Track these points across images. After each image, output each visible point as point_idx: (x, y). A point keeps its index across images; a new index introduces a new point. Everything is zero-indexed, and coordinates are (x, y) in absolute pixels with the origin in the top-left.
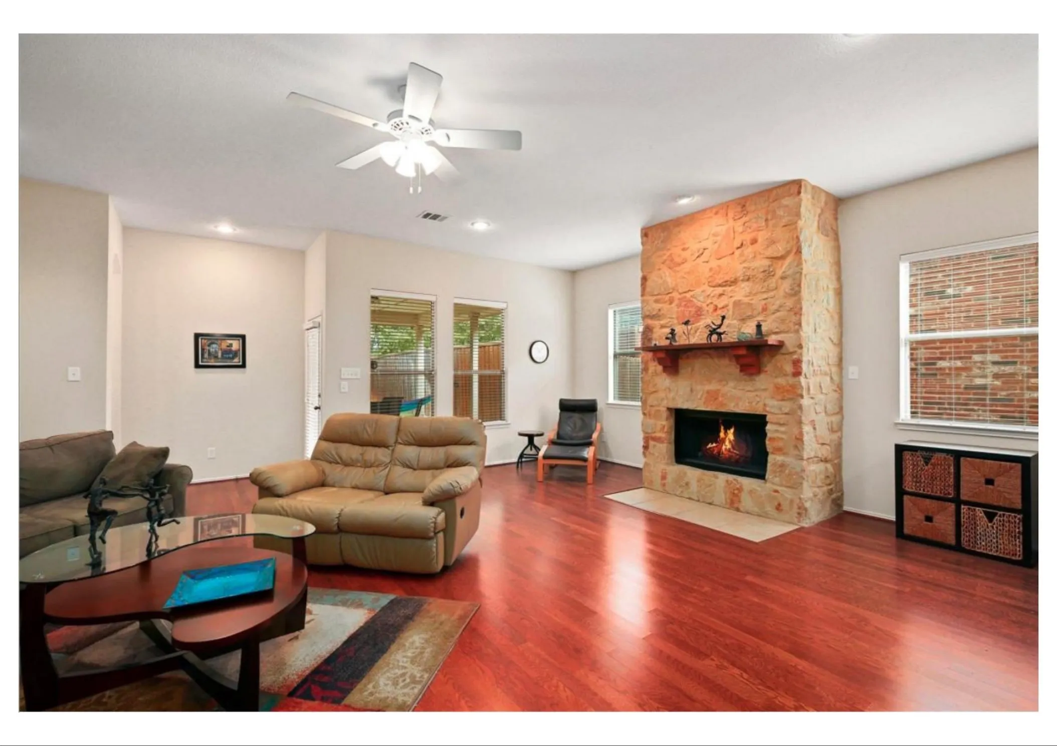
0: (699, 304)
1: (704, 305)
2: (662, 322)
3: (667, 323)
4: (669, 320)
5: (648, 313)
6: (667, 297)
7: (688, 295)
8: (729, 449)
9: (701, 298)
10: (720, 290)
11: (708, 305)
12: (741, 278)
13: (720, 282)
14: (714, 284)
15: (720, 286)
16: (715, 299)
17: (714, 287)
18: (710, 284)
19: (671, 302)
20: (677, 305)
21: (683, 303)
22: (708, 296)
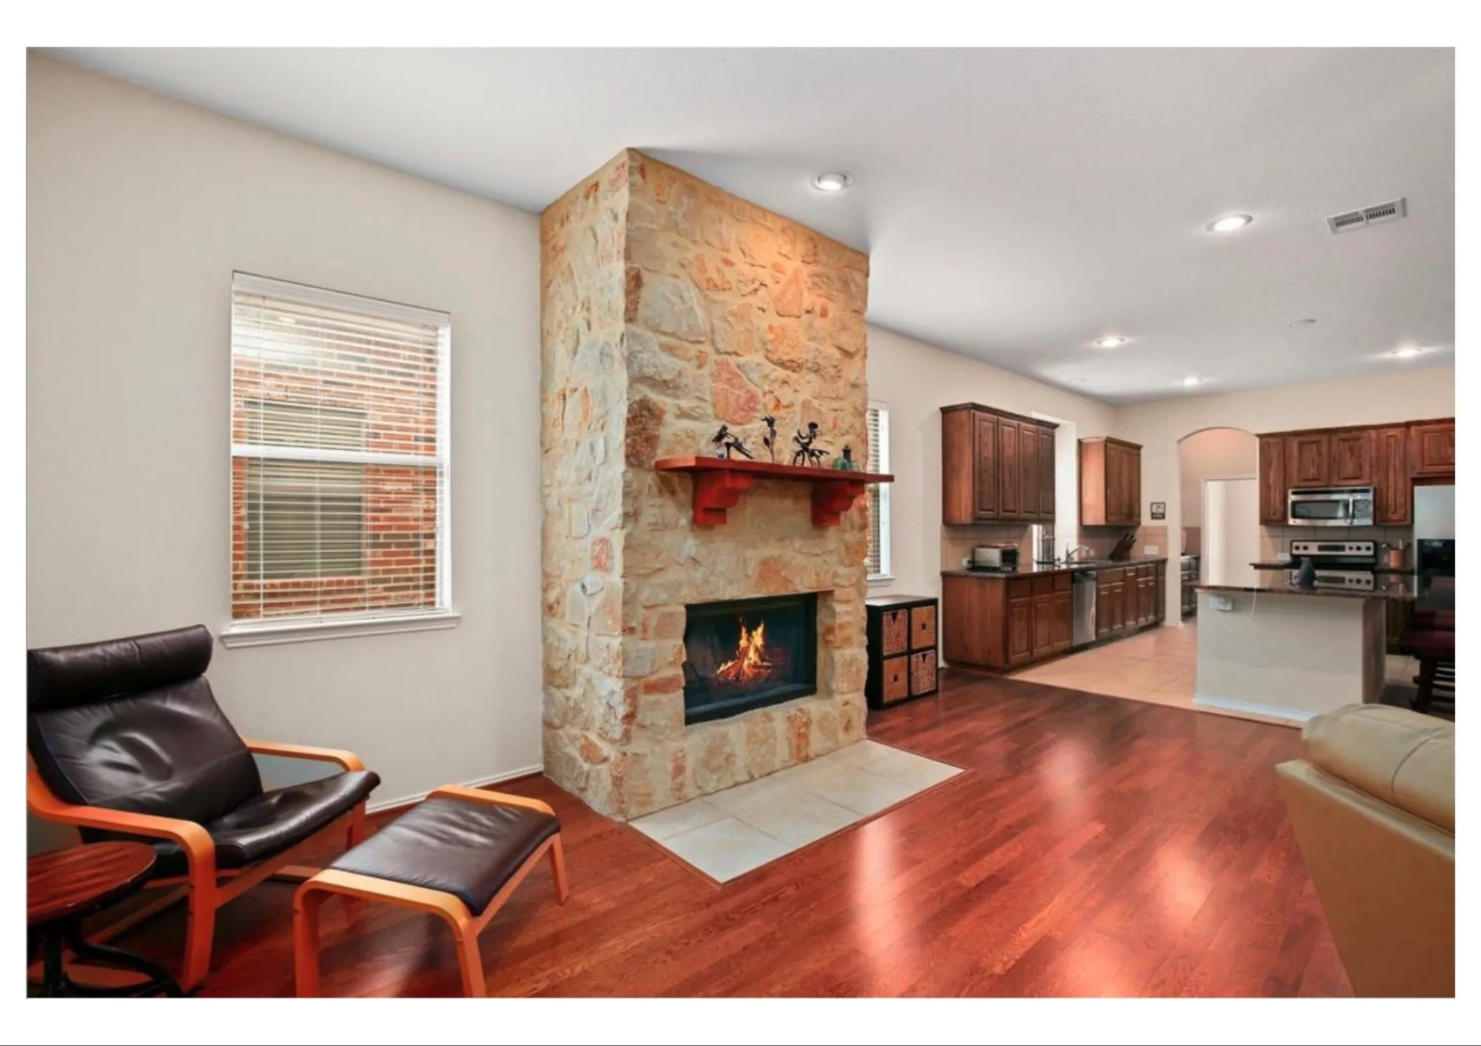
0: (752, 388)
1: (760, 393)
2: (685, 404)
3: (692, 409)
4: (696, 403)
5: (649, 371)
6: (693, 350)
7: (733, 360)
8: (755, 663)
9: (755, 377)
10: (781, 373)
11: (765, 394)
12: (809, 365)
13: (785, 358)
14: (775, 358)
15: (782, 364)
16: (776, 386)
17: (774, 363)
18: (769, 355)
19: (701, 362)
20: (711, 375)
21: (725, 376)
22: (766, 377)
